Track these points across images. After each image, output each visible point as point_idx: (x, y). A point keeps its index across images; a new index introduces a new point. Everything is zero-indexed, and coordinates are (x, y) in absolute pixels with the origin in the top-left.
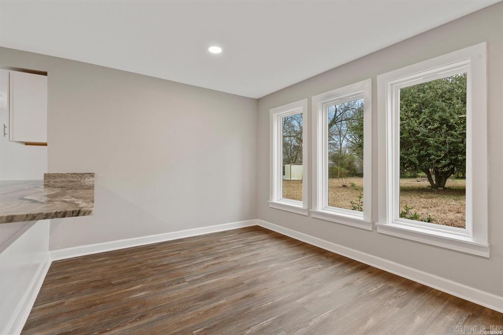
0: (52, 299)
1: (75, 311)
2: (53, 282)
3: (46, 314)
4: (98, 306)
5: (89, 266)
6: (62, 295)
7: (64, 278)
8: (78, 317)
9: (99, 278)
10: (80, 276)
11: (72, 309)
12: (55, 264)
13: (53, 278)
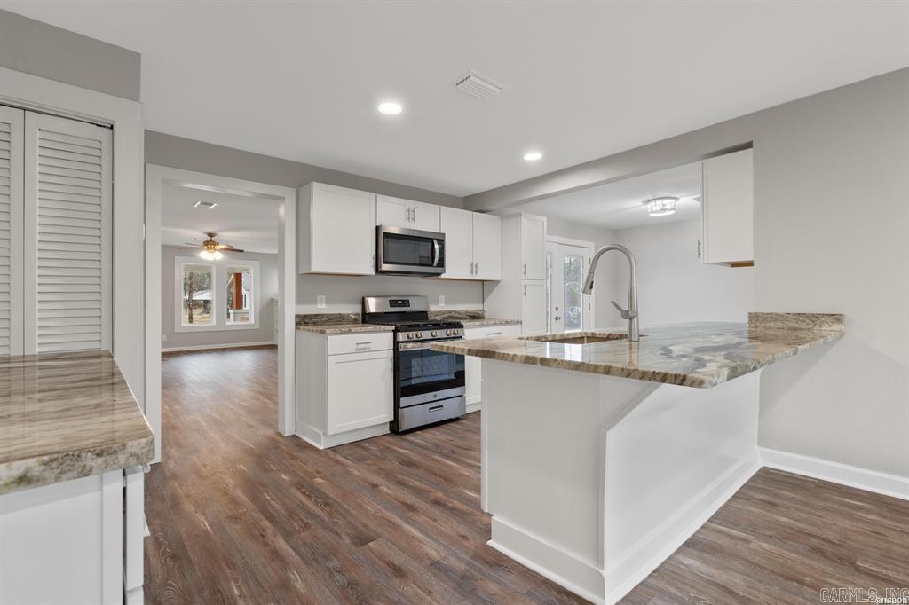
0: (735, 525)
1: (761, 567)
2: (748, 499)
3: (720, 542)
4: (806, 587)
5: (822, 504)
6: (752, 528)
7: (770, 503)
8: (760, 582)
9: (833, 537)
10: (798, 513)
11: (758, 560)
12: (767, 473)
13: (751, 493)
